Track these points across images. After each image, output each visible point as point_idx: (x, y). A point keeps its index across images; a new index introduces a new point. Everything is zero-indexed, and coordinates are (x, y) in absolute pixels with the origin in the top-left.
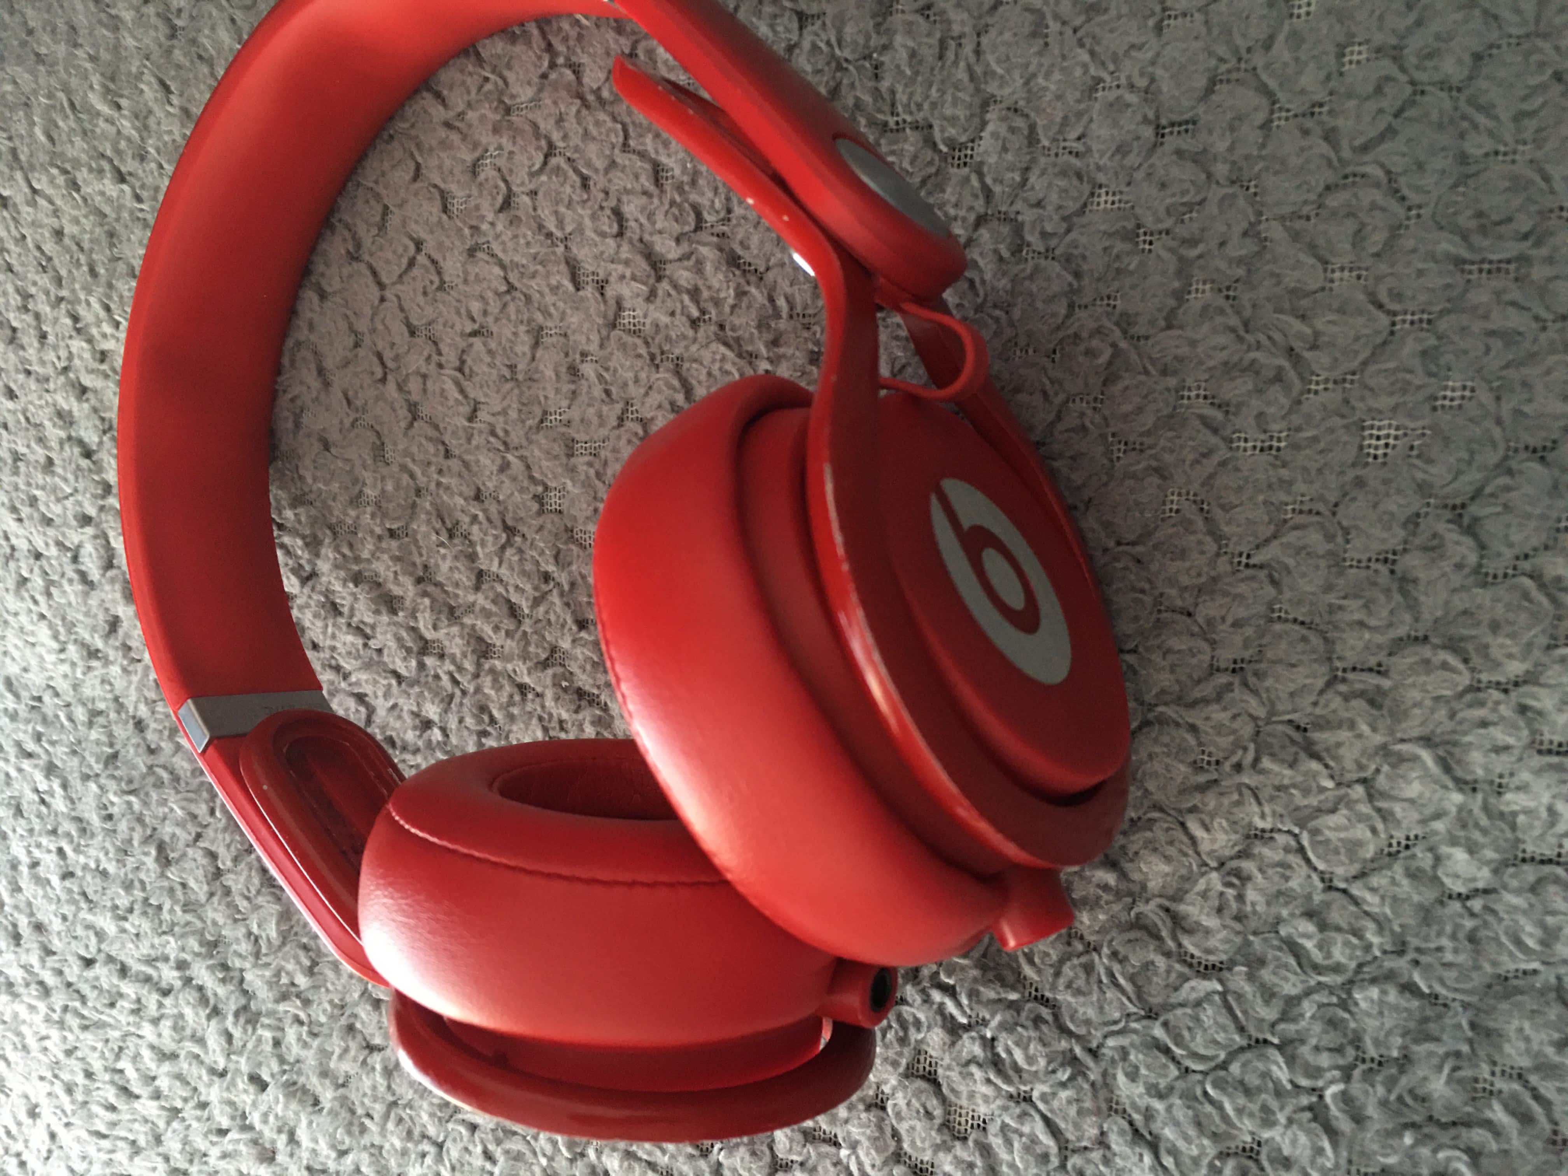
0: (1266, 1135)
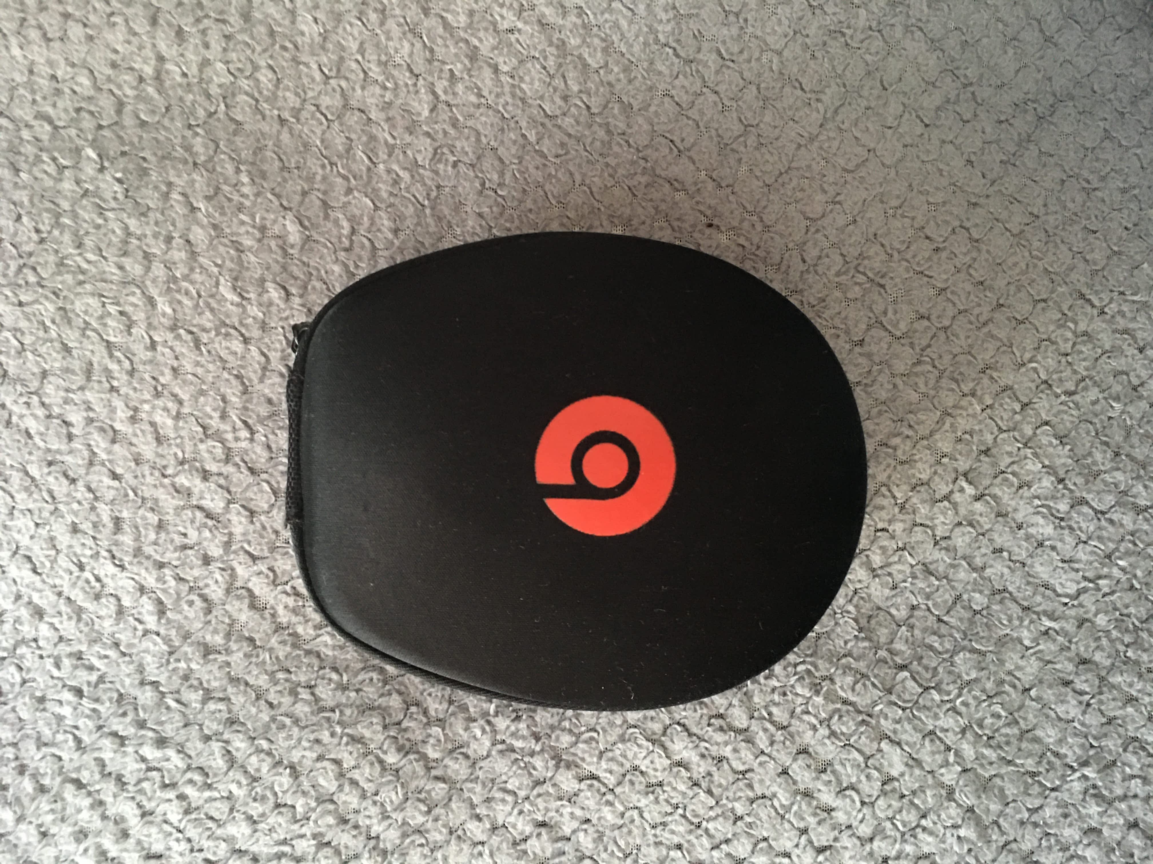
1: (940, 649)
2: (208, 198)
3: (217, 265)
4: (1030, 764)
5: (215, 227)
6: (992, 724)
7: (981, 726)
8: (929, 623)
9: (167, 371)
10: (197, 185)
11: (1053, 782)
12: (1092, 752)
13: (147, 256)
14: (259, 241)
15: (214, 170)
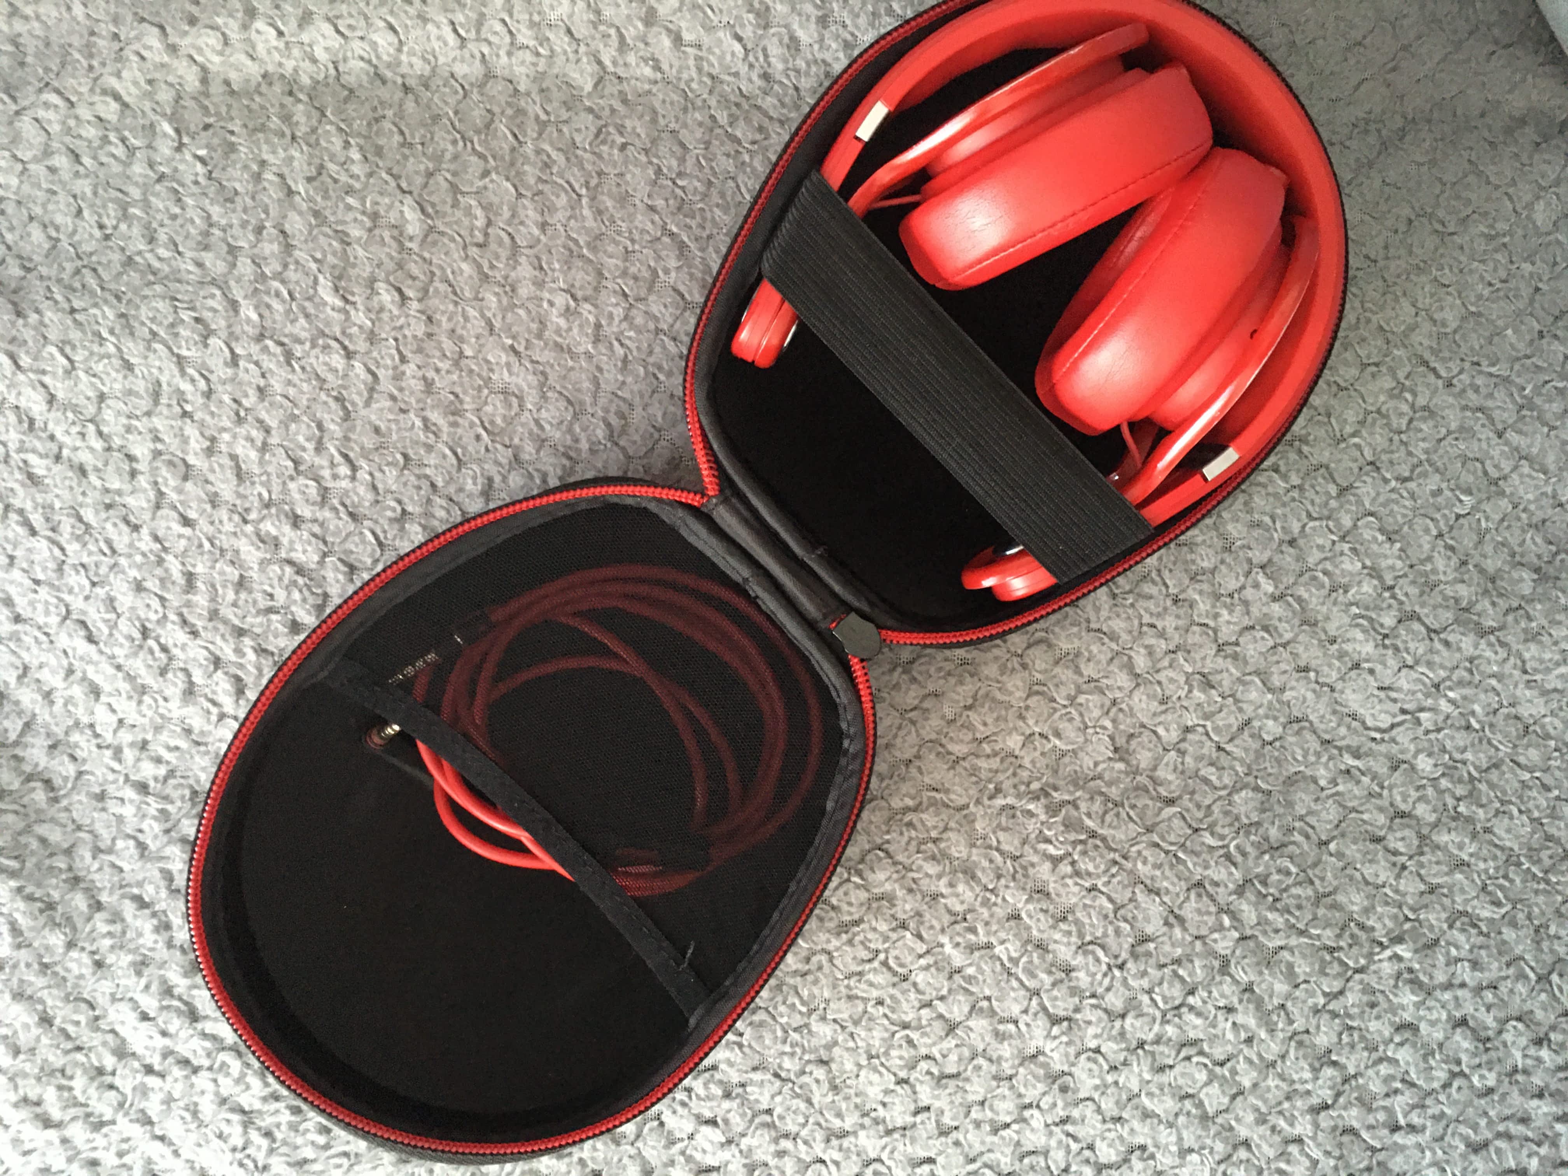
1: (1217, 783)
2: (310, 180)
3: (316, 260)
4: (1328, 936)
5: (316, 214)
6: (1280, 882)
7: (1264, 883)
8: (1205, 751)
9: (252, 392)
10: (296, 164)
11: (1357, 961)
12: (1407, 926)
13: (233, 251)
14: (370, 230)
15: (318, 144)
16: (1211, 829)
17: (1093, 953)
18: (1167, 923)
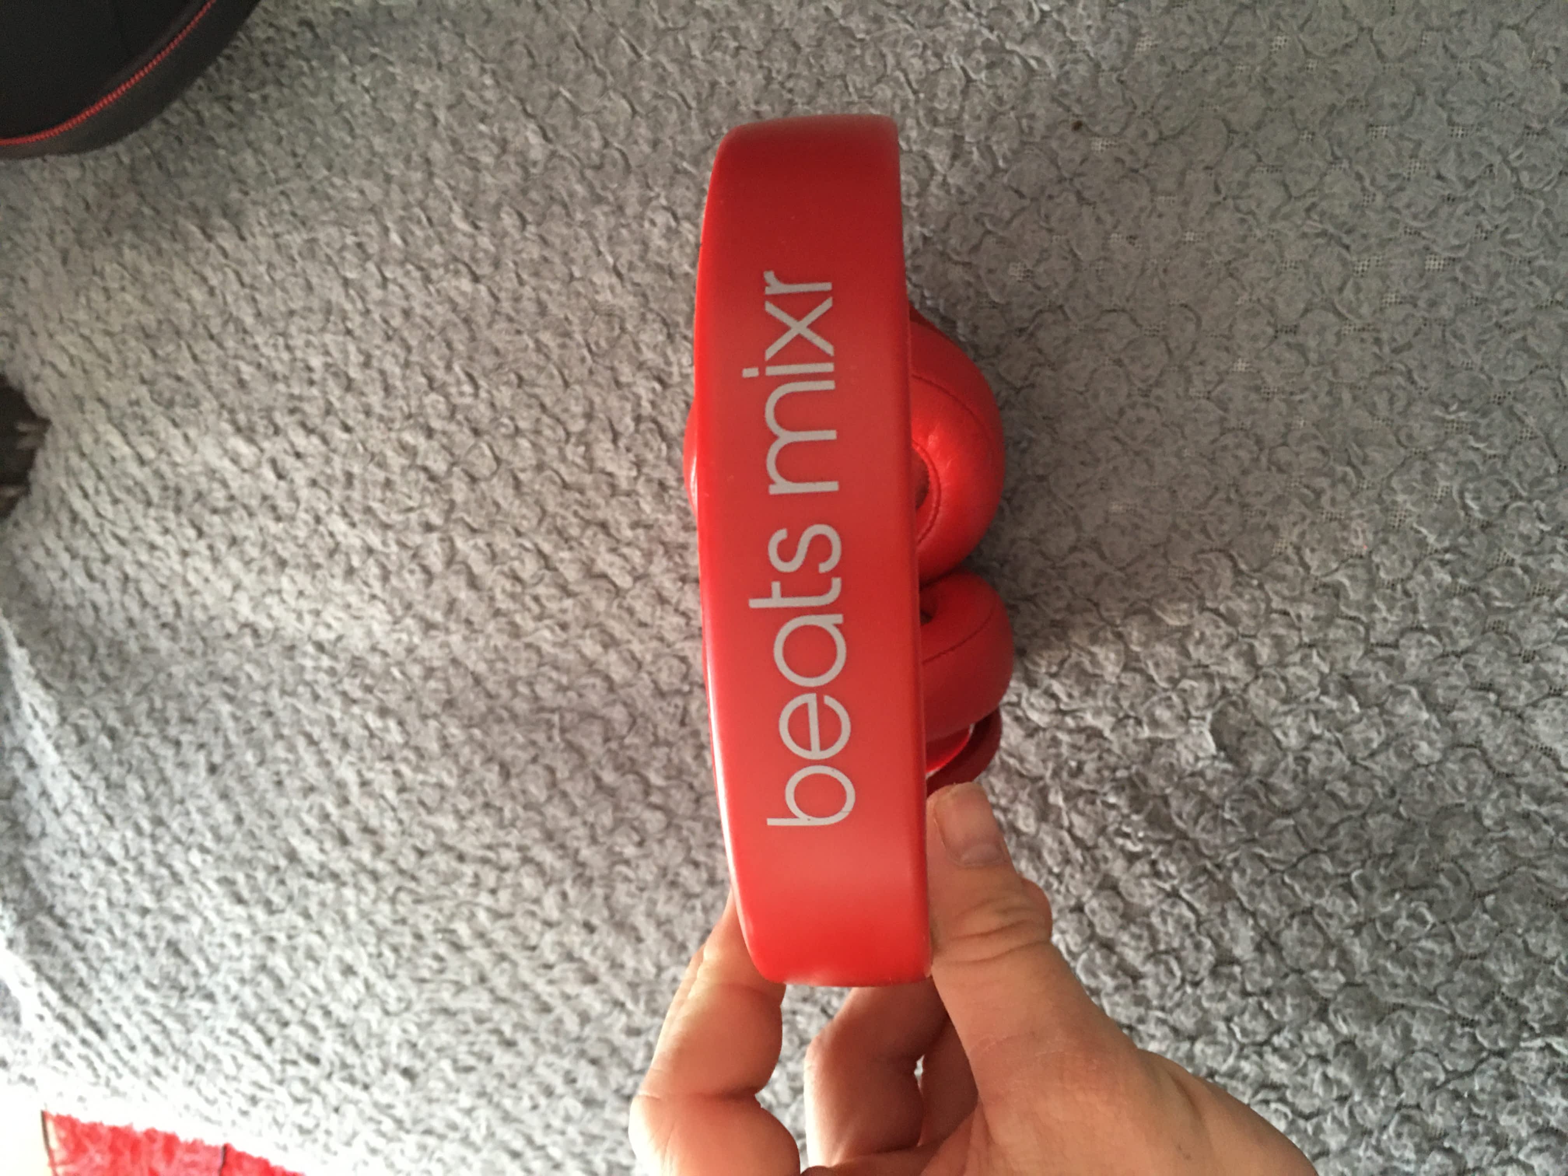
0: (1317, 902)
16: (1331, 852)
17: (1167, 964)
18: (1259, 948)
